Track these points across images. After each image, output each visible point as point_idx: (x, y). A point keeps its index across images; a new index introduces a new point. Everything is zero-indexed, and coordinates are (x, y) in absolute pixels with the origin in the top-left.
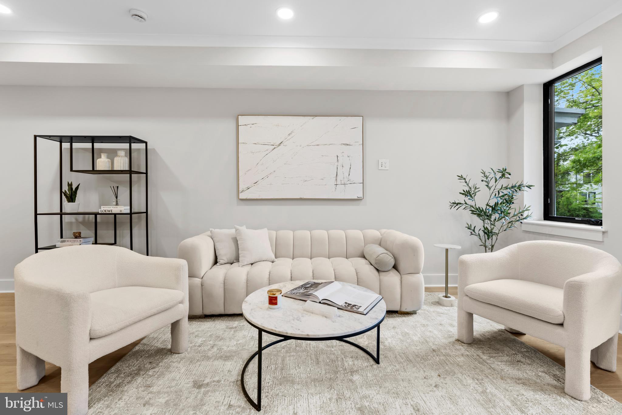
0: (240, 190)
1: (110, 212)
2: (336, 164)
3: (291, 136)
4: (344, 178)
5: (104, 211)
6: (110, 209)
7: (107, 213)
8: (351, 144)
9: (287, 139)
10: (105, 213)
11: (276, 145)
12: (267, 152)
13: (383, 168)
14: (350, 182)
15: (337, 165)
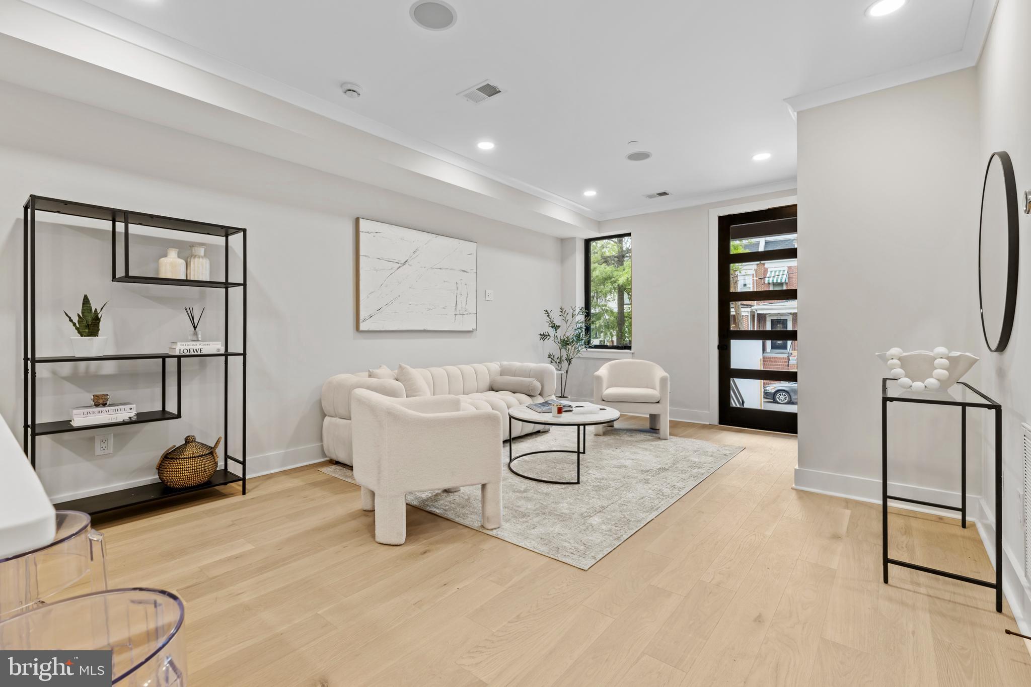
0: (362, 317)
1: (199, 353)
2: (456, 291)
3: (416, 254)
4: (462, 308)
5: (185, 351)
6: (198, 347)
7: (193, 353)
8: (468, 271)
9: (412, 257)
10: (188, 354)
11: (401, 264)
12: (392, 271)
13: (489, 299)
14: (467, 313)
15: (457, 294)
